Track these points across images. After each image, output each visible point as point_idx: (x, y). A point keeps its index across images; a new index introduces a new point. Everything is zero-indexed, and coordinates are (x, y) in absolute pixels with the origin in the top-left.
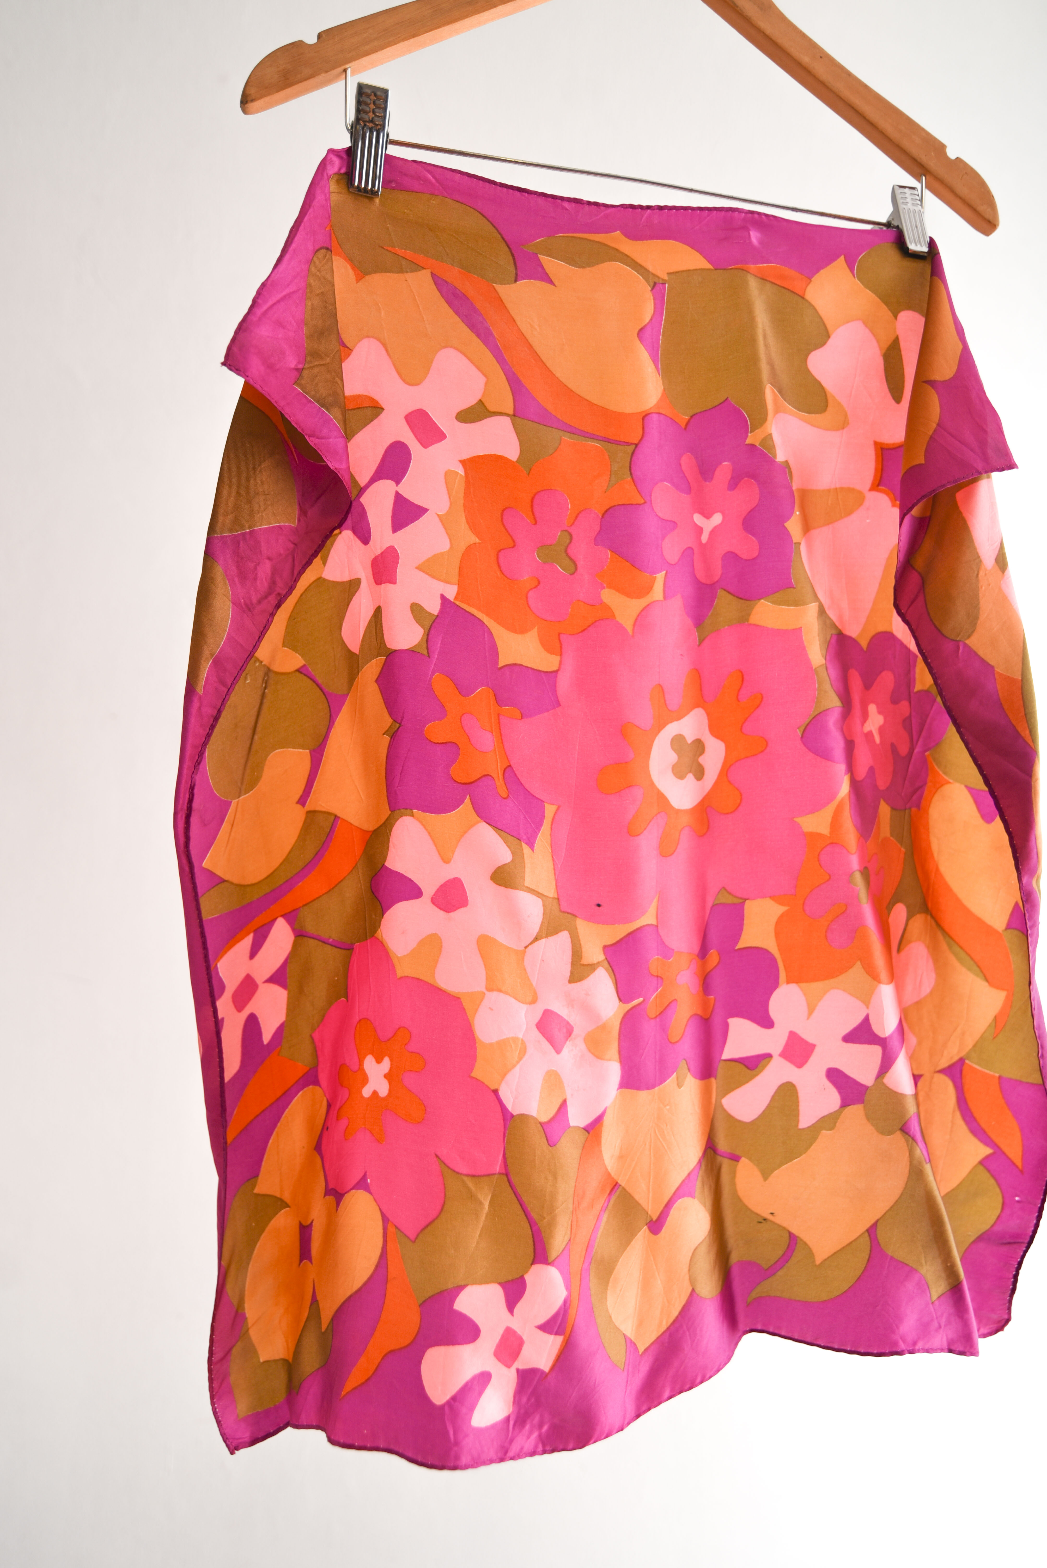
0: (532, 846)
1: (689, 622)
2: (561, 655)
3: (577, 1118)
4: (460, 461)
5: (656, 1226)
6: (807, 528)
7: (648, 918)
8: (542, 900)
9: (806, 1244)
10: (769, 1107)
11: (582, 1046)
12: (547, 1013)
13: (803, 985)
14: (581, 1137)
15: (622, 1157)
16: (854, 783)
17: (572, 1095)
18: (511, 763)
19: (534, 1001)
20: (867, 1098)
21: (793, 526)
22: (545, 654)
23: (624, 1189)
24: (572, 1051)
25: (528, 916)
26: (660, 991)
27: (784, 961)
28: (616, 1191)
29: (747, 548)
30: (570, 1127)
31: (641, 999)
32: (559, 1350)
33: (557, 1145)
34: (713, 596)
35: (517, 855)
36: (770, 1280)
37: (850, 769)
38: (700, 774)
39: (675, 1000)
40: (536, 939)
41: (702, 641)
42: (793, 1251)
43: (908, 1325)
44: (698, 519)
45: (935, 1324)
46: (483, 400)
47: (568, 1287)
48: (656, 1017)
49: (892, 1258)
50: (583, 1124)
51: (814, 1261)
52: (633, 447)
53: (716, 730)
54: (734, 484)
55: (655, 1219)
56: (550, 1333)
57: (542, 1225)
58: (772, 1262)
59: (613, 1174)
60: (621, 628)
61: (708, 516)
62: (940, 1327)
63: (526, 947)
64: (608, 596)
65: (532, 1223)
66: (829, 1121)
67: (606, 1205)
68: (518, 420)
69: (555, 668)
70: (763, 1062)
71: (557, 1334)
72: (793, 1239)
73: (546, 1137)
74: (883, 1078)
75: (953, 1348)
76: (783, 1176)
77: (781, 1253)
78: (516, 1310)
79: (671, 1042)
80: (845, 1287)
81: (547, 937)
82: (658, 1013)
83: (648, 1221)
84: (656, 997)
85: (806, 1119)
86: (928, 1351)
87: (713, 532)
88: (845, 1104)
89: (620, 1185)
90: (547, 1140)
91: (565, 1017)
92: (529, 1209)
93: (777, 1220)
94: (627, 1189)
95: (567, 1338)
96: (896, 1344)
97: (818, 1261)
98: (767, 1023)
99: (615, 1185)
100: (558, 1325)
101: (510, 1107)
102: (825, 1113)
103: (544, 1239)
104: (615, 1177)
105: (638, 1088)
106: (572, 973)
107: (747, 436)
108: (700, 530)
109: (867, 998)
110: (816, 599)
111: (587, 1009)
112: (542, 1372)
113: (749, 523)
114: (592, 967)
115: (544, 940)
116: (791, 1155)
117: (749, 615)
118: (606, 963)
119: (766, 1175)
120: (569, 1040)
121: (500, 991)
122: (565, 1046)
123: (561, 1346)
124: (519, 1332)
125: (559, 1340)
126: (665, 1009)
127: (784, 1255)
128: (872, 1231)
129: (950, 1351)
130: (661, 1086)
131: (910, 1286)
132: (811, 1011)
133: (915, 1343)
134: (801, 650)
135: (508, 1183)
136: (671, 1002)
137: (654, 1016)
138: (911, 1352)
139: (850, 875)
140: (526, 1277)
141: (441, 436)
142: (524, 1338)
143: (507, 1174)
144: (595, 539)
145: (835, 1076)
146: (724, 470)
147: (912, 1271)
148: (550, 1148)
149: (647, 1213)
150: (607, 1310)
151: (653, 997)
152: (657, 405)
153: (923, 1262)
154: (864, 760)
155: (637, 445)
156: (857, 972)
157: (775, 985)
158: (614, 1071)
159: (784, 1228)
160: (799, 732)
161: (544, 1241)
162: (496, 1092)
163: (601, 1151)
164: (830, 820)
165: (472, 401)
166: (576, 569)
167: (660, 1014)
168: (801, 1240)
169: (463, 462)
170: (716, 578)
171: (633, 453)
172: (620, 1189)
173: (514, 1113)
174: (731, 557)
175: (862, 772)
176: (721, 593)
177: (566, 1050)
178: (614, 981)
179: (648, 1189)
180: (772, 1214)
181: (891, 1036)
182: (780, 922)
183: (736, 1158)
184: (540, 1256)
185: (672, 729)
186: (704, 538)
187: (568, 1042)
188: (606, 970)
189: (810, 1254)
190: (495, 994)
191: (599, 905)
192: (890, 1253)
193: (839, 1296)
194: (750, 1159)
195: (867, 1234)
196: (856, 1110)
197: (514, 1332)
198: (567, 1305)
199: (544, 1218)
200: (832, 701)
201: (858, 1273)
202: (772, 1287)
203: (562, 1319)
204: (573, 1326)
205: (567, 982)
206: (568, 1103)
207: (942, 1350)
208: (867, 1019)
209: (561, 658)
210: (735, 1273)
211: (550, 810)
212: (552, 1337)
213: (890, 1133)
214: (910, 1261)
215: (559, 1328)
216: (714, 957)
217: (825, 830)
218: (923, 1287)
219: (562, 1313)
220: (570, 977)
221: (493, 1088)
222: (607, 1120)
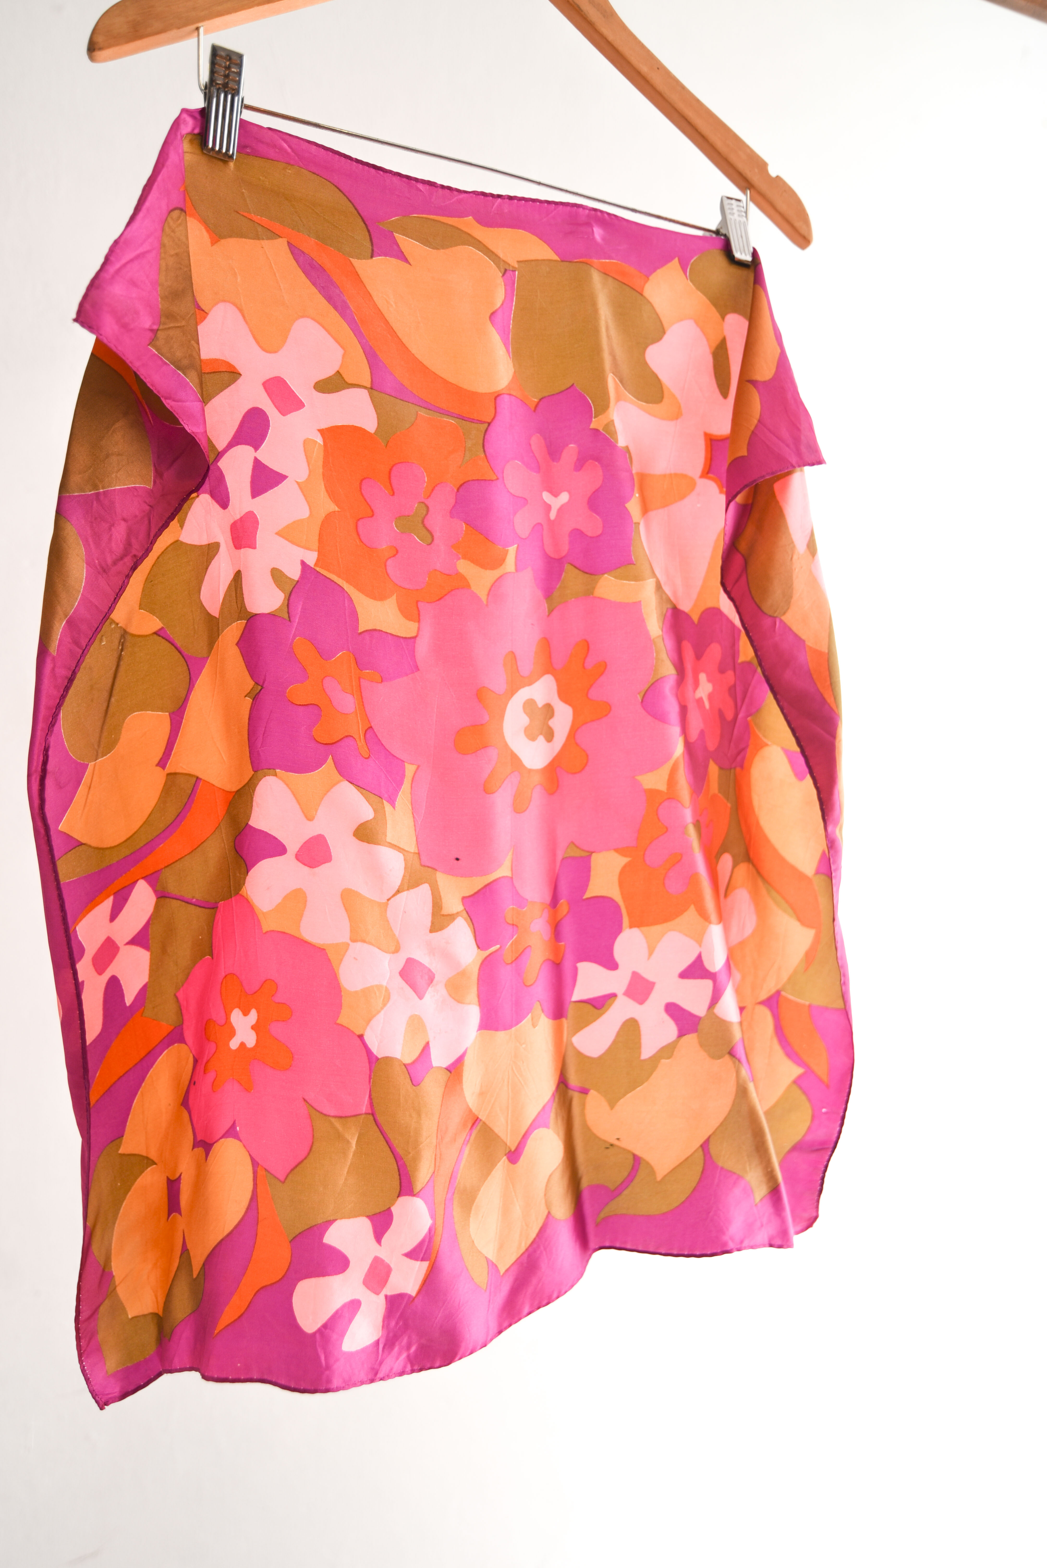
0: (392, 803)
1: (539, 594)
2: (419, 622)
3: (440, 1059)
4: (319, 430)
5: (514, 1156)
6: (645, 510)
7: (504, 871)
8: (404, 855)
9: (648, 1163)
10: (615, 1042)
11: (444, 992)
12: (410, 962)
13: (644, 929)
14: (443, 1077)
15: (482, 1094)
16: (688, 745)
17: (435, 1038)
18: (372, 725)
19: (397, 950)
20: (700, 1027)
21: (633, 506)
22: (403, 620)
23: (484, 1123)
24: (434, 997)
25: (390, 870)
26: (516, 938)
27: (627, 908)
28: (477, 1126)
29: (592, 526)
30: (433, 1067)
31: (498, 946)
32: (425, 1275)
33: (421, 1085)
34: (561, 571)
35: (379, 812)
36: (617, 1199)
37: (684, 731)
38: (550, 736)
39: (530, 946)
40: (398, 892)
41: (551, 612)
42: (637, 1171)
43: (735, 1228)
44: (546, 496)
45: (758, 1224)
46: (341, 372)
47: (433, 1216)
48: (512, 962)
49: (722, 1168)
50: (445, 1065)
51: (655, 1178)
52: (486, 425)
53: (564, 695)
54: (579, 465)
55: (513, 1149)
56: (416, 1259)
57: (407, 1159)
58: (619, 1183)
59: (474, 1110)
60: (475, 597)
61: (556, 495)
62: (762, 1226)
63: (388, 900)
64: (464, 567)
65: (397, 1158)
66: (667, 1051)
67: (467, 1139)
68: (375, 393)
69: (414, 634)
70: (609, 1001)
71: (423, 1260)
72: (637, 1160)
73: (410, 1077)
74: (714, 1008)
75: (773, 1243)
76: (628, 1104)
77: (626, 1174)
78: (383, 1241)
79: (526, 986)
80: (683, 1198)
81: (408, 889)
82: (514, 959)
83: (507, 1152)
84: (512, 944)
85: (648, 1050)
86: (752, 1247)
87: (561, 510)
88: (681, 1034)
89: (481, 1120)
90: (411, 1080)
91: (427, 965)
92: (395, 1146)
93: (623, 1144)
94: (487, 1123)
95: (432, 1263)
96: (725, 1244)
97: (659, 1177)
98: (611, 965)
99: (476, 1120)
100: (423, 1251)
101: (375, 1051)
102: (664, 1043)
103: (410, 1173)
104: (476, 1113)
105: (497, 1029)
106: (433, 923)
107: (591, 421)
108: (548, 507)
109: (699, 937)
110: (654, 575)
111: (447, 956)
112: (410, 1296)
113: (594, 503)
114: (452, 917)
115: (405, 893)
116: (634, 1084)
117: (594, 588)
118: (465, 913)
119: (612, 1104)
120: (431, 986)
121: (364, 941)
122: (427, 992)
123: (427, 1271)
124: (387, 1260)
125: (425, 1265)
126: (520, 955)
127: (629, 1175)
128: (705, 1146)
129: (771, 1246)
130: (517, 1026)
131: (737, 1192)
132: (651, 952)
133: (742, 1242)
134: (640, 622)
135: (374, 1122)
136: (525, 949)
137: (510, 962)
138: (739, 1250)
139: (685, 827)
140: (393, 1209)
141: (298, 405)
142: (392, 1266)
143: (373, 1114)
144: (451, 512)
145: (673, 1010)
146: (571, 452)
147: (739, 1178)
148: (414, 1087)
149: (506, 1144)
150: (470, 1236)
151: (509, 944)
152: (508, 387)
153: (748, 1169)
154: (696, 723)
155: (489, 424)
156: (691, 913)
157: (619, 930)
158: (473, 1013)
159: (629, 1151)
160: (640, 698)
161: (409, 1175)
162: (361, 1037)
163: (462, 1089)
164: (666, 777)
165: (330, 372)
166: (433, 540)
167: (515, 959)
168: (644, 1160)
169: (321, 431)
170: (564, 553)
171: (486, 431)
172: (481, 1123)
173: (379, 1057)
174: (577, 534)
175: (694, 735)
176: (568, 567)
177: (428, 996)
178: (473, 930)
179: (507, 1122)
180: (618, 1139)
181: (720, 971)
182: (624, 873)
183: (584, 1091)
184: (406, 1188)
185: (524, 694)
186: (553, 515)
187: (430, 988)
188: (465, 919)
189: (652, 1172)
190: (359, 944)
191: (457, 859)
192: (720, 1164)
193: (677, 1207)
194: (598, 1091)
195: (700, 1150)
196: (691, 1039)
197: (383, 1261)
198: (433, 1232)
199: (410, 1153)
200: (668, 670)
201: (694, 1184)
202: (619, 1206)
203: (428, 1246)
204: (438, 1251)
205: (428, 931)
206: (431, 1045)
207: (764, 1246)
208: (699, 958)
209: (419, 625)
210: (586, 1196)
211: (410, 769)
212: (418, 1263)
213: (720, 1057)
214: (737, 1170)
215: (424, 1254)
216: (564, 906)
217: (662, 787)
218: (748, 1191)
219: (427, 1240)
220: (431, 927)
221: (358, 1033)
222: (468, 1060)
